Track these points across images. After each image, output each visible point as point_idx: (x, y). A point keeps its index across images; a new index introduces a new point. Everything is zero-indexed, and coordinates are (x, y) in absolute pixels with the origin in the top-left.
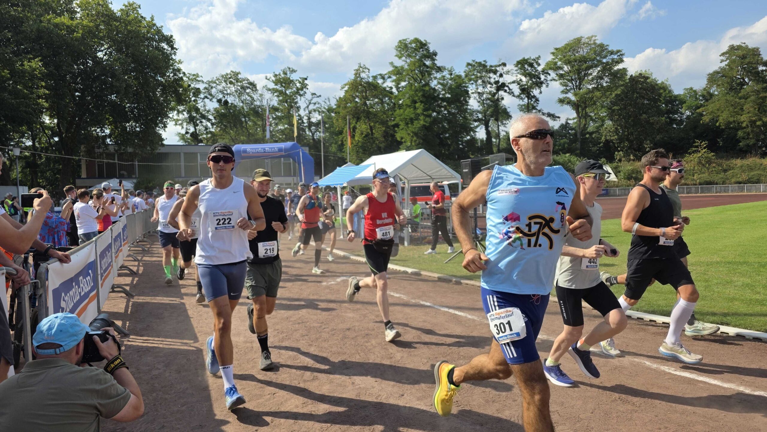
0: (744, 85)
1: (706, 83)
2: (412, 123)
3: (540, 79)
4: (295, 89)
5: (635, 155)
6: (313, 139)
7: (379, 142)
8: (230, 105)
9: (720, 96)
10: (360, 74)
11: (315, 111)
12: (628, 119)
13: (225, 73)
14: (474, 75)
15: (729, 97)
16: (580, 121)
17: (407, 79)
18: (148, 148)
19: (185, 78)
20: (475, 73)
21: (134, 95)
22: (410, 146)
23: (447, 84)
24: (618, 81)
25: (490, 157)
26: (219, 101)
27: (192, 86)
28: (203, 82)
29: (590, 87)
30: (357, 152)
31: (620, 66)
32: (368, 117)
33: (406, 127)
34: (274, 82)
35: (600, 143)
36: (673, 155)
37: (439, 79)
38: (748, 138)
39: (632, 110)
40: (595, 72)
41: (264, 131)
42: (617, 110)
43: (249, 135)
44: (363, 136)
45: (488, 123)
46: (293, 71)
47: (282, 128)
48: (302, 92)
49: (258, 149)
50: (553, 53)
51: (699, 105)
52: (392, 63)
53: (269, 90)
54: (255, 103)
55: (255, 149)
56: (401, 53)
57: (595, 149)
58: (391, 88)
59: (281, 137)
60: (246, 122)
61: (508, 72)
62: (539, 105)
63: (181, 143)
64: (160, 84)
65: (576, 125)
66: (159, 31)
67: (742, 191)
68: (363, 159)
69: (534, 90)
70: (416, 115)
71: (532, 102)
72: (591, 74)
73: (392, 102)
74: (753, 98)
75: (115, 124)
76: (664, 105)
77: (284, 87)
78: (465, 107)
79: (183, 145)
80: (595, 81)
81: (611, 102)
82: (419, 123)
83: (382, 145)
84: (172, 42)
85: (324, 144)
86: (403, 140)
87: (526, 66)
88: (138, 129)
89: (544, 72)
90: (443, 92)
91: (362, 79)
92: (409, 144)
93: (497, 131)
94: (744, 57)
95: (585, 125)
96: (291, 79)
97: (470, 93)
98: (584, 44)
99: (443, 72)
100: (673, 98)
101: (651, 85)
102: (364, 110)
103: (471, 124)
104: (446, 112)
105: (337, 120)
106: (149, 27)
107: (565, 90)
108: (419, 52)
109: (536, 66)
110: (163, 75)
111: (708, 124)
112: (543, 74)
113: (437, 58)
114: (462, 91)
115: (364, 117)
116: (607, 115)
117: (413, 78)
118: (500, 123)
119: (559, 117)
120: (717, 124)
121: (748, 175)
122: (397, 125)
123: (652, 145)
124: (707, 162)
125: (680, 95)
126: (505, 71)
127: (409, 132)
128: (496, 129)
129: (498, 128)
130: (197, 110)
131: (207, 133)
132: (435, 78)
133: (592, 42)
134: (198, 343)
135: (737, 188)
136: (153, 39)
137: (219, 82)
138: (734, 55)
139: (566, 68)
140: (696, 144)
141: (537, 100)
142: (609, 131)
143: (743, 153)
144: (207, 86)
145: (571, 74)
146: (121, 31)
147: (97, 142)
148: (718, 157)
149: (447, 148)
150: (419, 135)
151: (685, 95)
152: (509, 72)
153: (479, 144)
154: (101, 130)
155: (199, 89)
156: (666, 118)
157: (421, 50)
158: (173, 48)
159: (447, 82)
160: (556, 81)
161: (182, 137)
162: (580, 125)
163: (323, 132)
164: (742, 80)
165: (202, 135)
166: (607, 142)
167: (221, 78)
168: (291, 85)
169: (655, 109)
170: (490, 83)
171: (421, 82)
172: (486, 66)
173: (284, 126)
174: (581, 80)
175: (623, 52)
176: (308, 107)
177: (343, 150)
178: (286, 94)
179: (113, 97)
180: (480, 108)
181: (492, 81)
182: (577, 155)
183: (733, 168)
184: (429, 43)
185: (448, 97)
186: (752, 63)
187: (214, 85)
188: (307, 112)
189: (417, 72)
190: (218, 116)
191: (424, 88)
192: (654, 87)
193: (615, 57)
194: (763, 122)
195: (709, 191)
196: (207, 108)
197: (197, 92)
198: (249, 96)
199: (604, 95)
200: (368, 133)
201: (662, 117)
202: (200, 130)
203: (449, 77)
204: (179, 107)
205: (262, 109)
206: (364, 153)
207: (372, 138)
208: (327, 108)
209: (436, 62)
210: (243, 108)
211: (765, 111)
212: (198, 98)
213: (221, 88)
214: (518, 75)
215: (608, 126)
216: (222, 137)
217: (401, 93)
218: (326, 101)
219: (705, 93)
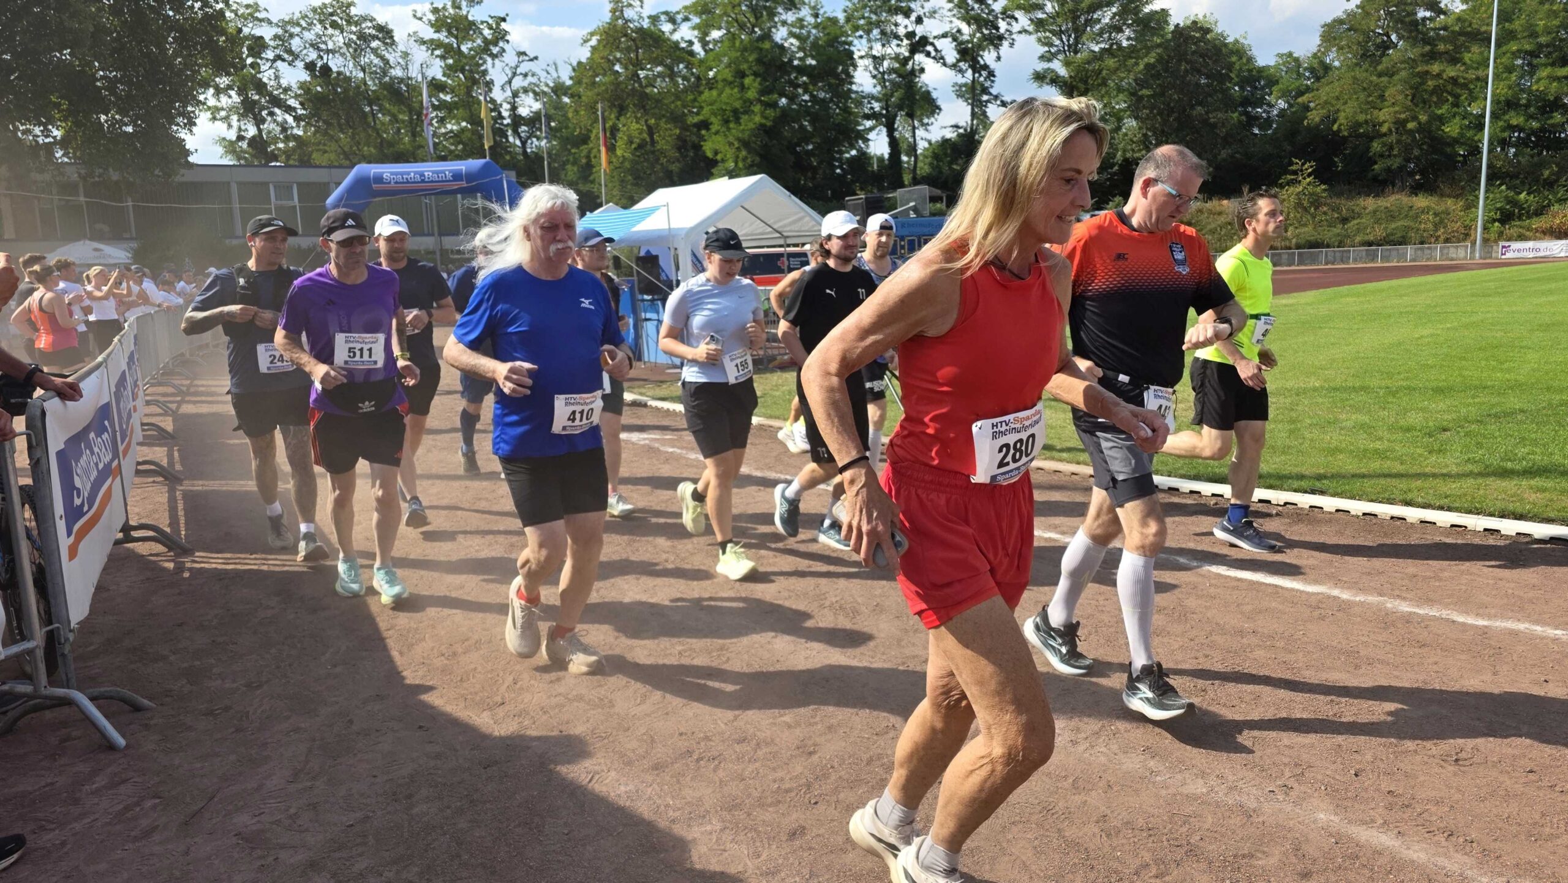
0: (1388, 48)
1: (1319, 43)
2: (737, 120)
3: (997, 29)
4: (479, 41)
6: (525, 152)
7: (668, 161)
8: (335, 75)
9: (1344, 68)
10: (622, 11)
11: (526, 91)
12: (1169, 116)
14: (863, 17)
15: (1358, 73)
17: (723, 24)
18: (157, 172)
19: (228, 14)
20: (866, 15)
21: (114, 50)
22: (732, 171)
23: (809, 36)
24: (1153, 35)
25: (899, 193)
26: (310, 67)
27: (246, 31)
28: (270, 22)
29: (1096, 49)
30: (622, 181)
31: (1156, 5)
32: (644, 107)
33: (724, 129)
34: (432, 26)
35: (1113, 165)
37: (792, 25)
38: (1389, 156)
39: (1176, 96)
41: (416, 134)
42: (1148, 96)
43: (381, 143)
44: (633, 146)
45: (894, 123)
47: (455, 128)
48: (495, 50)
49: (408, 173)
51: (1303, 88)
53: (423, 42)
54: (393, 72)
55: (402, 174)
58: (691, 43)
59: (453, 148)
60: (374, 116)
61: (933, 14)
62: (995, 85)
63: (228, 161)
64: (173, 25)
67: (1372, 261)
68: (638, 197)
69: (986, 54)
70: (745, 102)
71: (982, 79)
72: (1099, 21)
73: (693, 74)
74: (1403, 74)
75: (74, 116)
76: (1237, 88)
77: (456, 37)
78: (846, 87)
79: (234, 166)
80: (1106, 36)
81: (1135, 80)
82: (751, 120)
83: (675, 167)
85: (549, 164)
86: (719, 157)
87: (970, 1)
88: (128, 129)
89: (1007, 14)
90: (801, 54)
91: (627, 21)
92: (732, 165)
93: (911, 140)
96: (470, 18)
97: (855, 56)
99: (799, 9)
100: (1254, 73)
101: (1215, 46)
102: (634, 89)
103: (859, 124)
104: (806, 97)
105: (576, 112)
107: (1047, 55)
109: (990, 2)
111: (1318, 126)
112: (1003, 19)
114: (839, 52)
115: (634, 105)
116: (1129, 107)
117: (737, 21)
118: (916, 123)
120: (1335, 127)
121: (1385, 229)
122: (705, 125)
124: (1312, 204)
125: (1268, 67)
126: (926, 10)
127: (731, 139)
128: (908, 135)
129: (914, 134)
130: (261, 87)
131: (287, 139)
132: (784, 23)
135: (1364, 253)
137: (308, 24)
139: (1049, 7)
140: (1294, 168)
141: (991, 74)
142: (1131, 140)
143: (1379, 185)
144: (280, 31)
145: (1059, 20)
147: (36, 158)
148: (1333, 192)
149: (809, 174)
150: (753, 145)
151: (1277, 66)
152: (935, 12)
153: (875, 167)
154: (42, 131)
155: (262, 38)
156: (1241, 115)
159: (809, 32)
160: (1030, 33)
161: (231, 147)
163: (546, 138)
164: (1385, 38)
165: (276, 140)
167: (311, 15)
168: (471, 32)
169: (1220, 96)
171: (753, 32)
173: (460, 124)
174: (1079, 32)
176: (510, 82)
177: (591, 178)
178: (460, 52)
179: (66, 55)
180: (877, 90)
181: (901, 31)
183: (1359, 216)
185: (810, 65)
187: (297, 30)
188: (509, 93)
189: (744, 8)
190: (309, 100)
191: (760, 45)
192: (1220, 50)
194: (1419, 123)
195: (1314, 260)
196: (284, 83)
197: (258, 45)
198: (378, 56)
199: (1122, 65)
200: (644, 140)
201: (1233, 112)
202: (269, 132)
203: (812, 20)
204: (217, 79)
205: (407, 86)
206: (636, 186)
207: (653, 152)
208: (552, 85)
210: (365, 84)
211: (1424, 102)
212: (261, 59)
213: (313, 38)
214: (954, 20)
215: (1129, 130)
216: (321, 147)
217: (711, 55)
218: (549, 69)
219: (1316, 61)
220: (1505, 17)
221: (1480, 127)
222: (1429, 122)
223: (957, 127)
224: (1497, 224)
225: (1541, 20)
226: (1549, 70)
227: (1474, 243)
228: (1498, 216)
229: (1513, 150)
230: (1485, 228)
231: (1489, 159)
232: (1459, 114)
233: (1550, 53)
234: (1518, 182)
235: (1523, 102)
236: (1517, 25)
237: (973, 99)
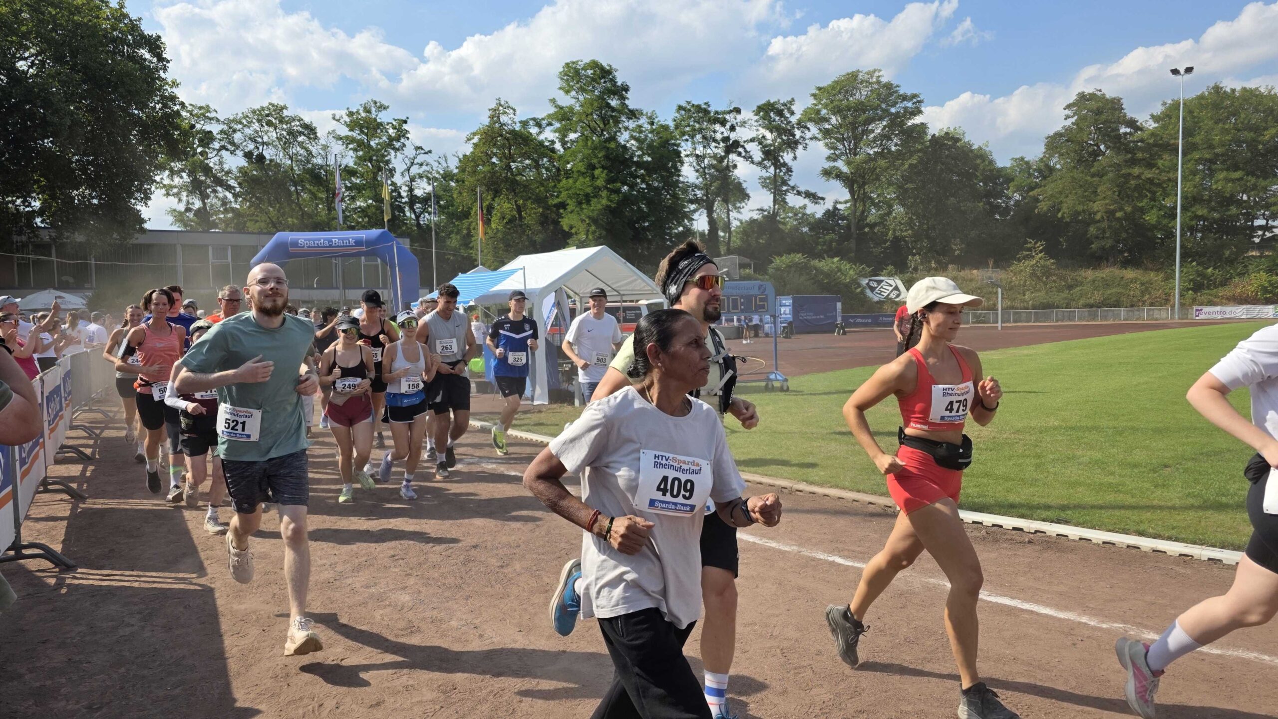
0: (1099, 155)
1: (1044, 150)
2: (588, 202)
3: (794, 135)
4: (384, 138)
5: (938, 262)
6: (418, 225)
7: (533, 233)
8: (268, 162)
9: (1064, 171)
10: (499, 117)
11: (421, 177)
12: (928, 204)
13: (257, 106)
14: (689, 125)
15: (1075, 174)
16: (855, 205)
17: (579, 129)
18: (115, 236)
19: (184, 113)
20: (691, 123)
21: (87, 140)
22: (584, 241)
23: (646, 139)
24: (914, 143)
26: (248, 155)
27: (198, 127)
28: (218, 120)
30: (495, 248)
31: (917, 120)
32: (514, 191)
33: (577, 209)
34: (348, 126)
35: (885, 241)
36: (994, 263)
37: (633, 130)
38: (1103, 238)
39: (934, 189)
40: (878, 128)
41: (331, 209)
42: (912, 189)
43: (303, 215)
44: (505, 221)
45: (712, 206)
46: (382, 108)
47: (362, 204)
48: (397, 145)
49: (319, 240)
50: (814, 96)
51: (1033, 185)
52: (553, 101)
53: (339, 138)
54: (315, 161)
55: (314, 240)
56: (569, 85)
57: (877, 250)
58: (553, 142)
59: (360, 220)
60: (298, 194)
61: (743, 124)
62: (792, 178)
63: (175, 228)
64: (138, 121)
65: (849, 211)
66: (134, 27)
67: (1093, 319)
68: (506, 260)
69: (785, 154)
70: (595, 188)
71: (782, 174)
72: (873, 131)
73: (554, 166)
74: (1111, 175)
75: (50, 192)
76: (981, 184)
77: (367, 135)
78: (675, 178)
79: (181, 231)
80: (879, 143)
81: (902, 177)
82: (599, 203)
83: (538, 238)
84: (159, 47)
85: (437, 233)
86: (573, 231)
87: (772, 114)
88: (95, 201)
89: (801, 125)
90: (640, 153)
91: (502, 125)
92: (583, 236)
93: (726, 219)
94: (1098, 112)
95: (863, 212)
96: (379, 120)
97: (682, 155)
98: (861, 83)
99: (638, 119)
100: (995, 172)
101: (964, 152)
102: (506, 177)
103: (685, 207)
104: (644, 186)
105: (460, 193)
106: (115, 19)
107: (833, 156)
108: (599, 84)
109: (788, 115)
110: (142, 106)
111: (1046, 214)
112: (798, 129)
113: (629, 95)
114: (669, 151)
115: (507, 189)
116: (897, 197)
117: (589, 126)
118: (730, 207)
119: (823, 199)
120: (1060, 215)
121: (1103, 294)
122: (563, 205)
123: (963, 246)
124: (1044, 274)
125: (1005, 168)
126: (738, 120)
127: (583, 217)
128: (724, 216)
129: (728, 215)
130: (207, 170)
131: (226, 211)
132: (626, 128)
133: (874, 80)
134: (204, 579)
135: (1087, 314)
136: (124, 42)
137: (249, 123)
138: (1085, 108)
139: (834, 120)
140: (1029, 245)
141: (789, 170)
142: (900, 222)
143: (1096, 260)
144: (225, 127)
145: (842, 130)
146: (61, 25)
147: (17, 223)
148: (1060, 265)
149: (646, 245)
150: (601, 222)
151: (1012, 168)
152: (745, 122)
154: (23, 202)
155: (211, 132)
156: (985, 204)
157: (603, 81)
158: (160, 59)
159: (646, 136)
160: (819, 140)
161: (179, 217)
162: (855, 212)
163: (435, 213)
164: (1096, 148)
165: (217, 213)
166: (897, 240)
167: (251, 115)
168: (379, 131)
169: (969, 190)
170: (715, 140)
171: (602, 134)
172: (709, 112)
173: (366, 201)
174: (857, 139)
175: (922, 97)
176: (408, 170)
177: (471, 245)
178: (369, 146)
179: (47, 142)
180: (699, 181)
181: (719, 136)
182: (850, 260)
183: (1082, 284)
184: (616, 70)
185: (647, 161)
186: (1111, 122)
187: (239, 127)
188: (407, 178)
189: (595, 117)
190: (246, 181)
191: (608, 145)
192: (968, 155)
193: (910, 105)
194: (1125, 213)
195: (1047, 318)
196: (226, 167)
197: (207, 138)
198: (303, 148)
199: (892, 164)
200: (514, 216)
201: (979, 202)
202: (212, 205)
203: (649, 127)
204: (172, 164)
205: (326, 171)
206: (507, 251)
207: (521, 226)
208: (442, 172)
209: (627, 102)
210: (292, 169)
211: (1128, 196)
212: (209, 148)
213: (252, 133)
214: (760, 128)
215: (898, 214)
216: (254, 218)
217: (569, 152)
218: (440, 160)
219: (1042, 166)
220: (1188, 133)
221: (1174, 217)
222: (1133, 212)
223: (762, 210)
224: (1190, 292)
225: (1216, 135)
226: (1225, 173)
227: (1173, 307)
228: (1191, 286)
229: (1199, 235)
230: (1181, 295)
231: (1181, 241)
232: (1156, 206)
233: (1225, 161)
234: (1205, 259)
235: (1206, 197)
236: (1198, 139)
237: (775, 189)
